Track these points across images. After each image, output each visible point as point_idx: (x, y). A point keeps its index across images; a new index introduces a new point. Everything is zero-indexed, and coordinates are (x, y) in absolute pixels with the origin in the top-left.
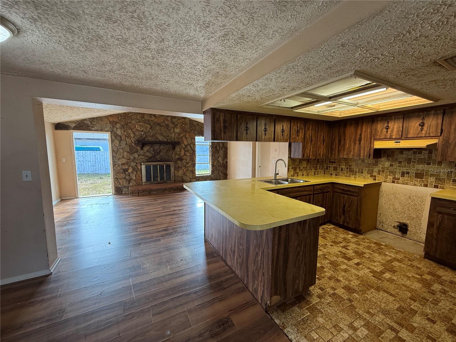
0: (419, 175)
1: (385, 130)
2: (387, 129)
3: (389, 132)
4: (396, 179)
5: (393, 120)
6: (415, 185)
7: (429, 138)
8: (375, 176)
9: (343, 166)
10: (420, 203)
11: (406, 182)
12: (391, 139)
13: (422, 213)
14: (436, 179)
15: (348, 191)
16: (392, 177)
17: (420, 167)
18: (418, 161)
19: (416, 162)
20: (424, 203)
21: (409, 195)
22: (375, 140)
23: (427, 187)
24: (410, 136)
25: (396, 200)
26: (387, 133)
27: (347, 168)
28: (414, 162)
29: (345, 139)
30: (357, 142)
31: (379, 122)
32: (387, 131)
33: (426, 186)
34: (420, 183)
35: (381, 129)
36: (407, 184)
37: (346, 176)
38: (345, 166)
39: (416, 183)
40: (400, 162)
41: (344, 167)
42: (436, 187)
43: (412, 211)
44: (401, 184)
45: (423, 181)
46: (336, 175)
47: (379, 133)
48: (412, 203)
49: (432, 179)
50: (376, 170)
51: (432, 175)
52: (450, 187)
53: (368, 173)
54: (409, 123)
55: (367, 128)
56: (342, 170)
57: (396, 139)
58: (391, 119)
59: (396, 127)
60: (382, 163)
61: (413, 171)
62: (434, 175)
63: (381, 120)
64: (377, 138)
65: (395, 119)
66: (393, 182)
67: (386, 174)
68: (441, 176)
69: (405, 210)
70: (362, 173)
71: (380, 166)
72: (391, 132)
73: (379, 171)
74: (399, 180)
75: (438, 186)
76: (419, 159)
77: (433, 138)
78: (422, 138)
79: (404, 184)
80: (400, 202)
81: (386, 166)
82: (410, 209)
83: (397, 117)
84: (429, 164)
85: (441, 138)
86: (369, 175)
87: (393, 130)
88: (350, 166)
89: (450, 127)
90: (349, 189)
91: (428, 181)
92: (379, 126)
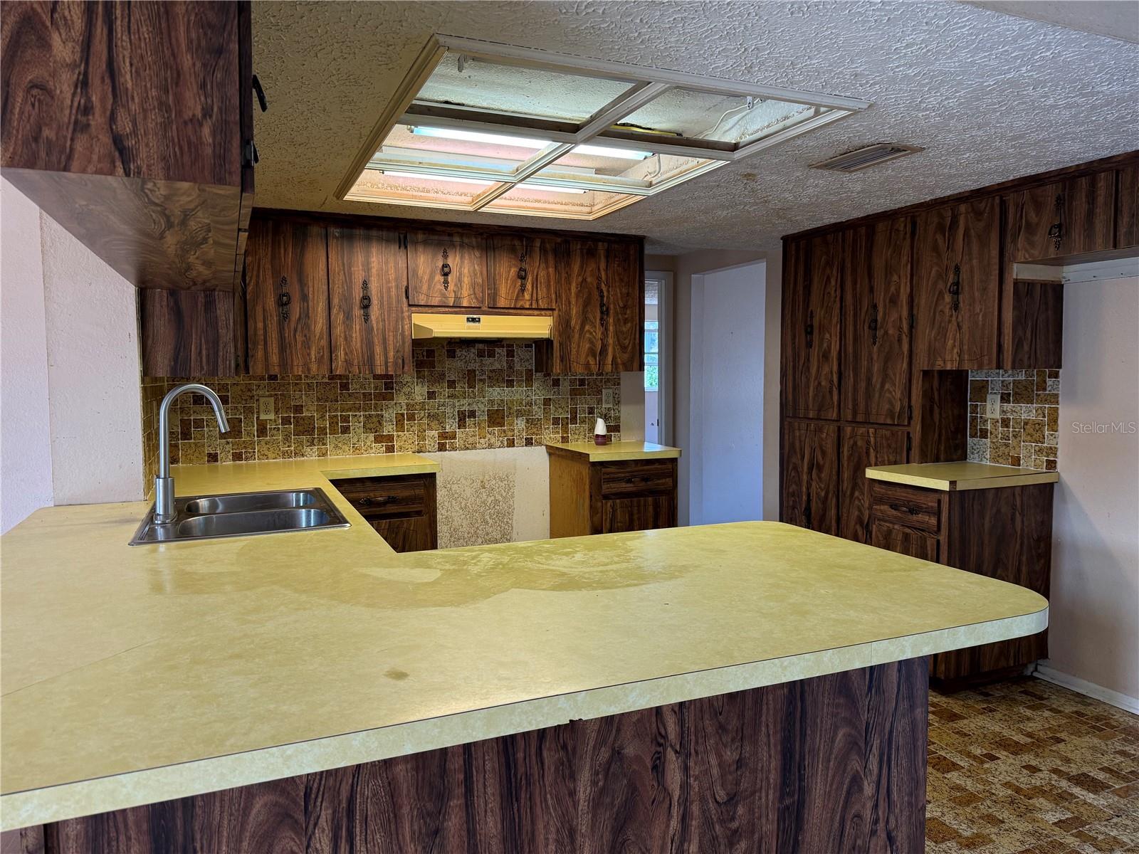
0: (496, 418)
1: (439, 278)
2: (446, 275)
3: (451, 287)
4: (446, 438)
5: (458, 248)
6: (490, 446)
7: (536, 312)
8: (390, 438)
9: (267, 412)
10: (504, 494)
11: (471, 440)
12: (456, 308)
13: (510, 522)
14: (527, 420)
15: (392, 501)
16: (435, 433)
17: (497, 393)
18: (489, 378)
19: (485, 379)
20: (512, 490)
21: (481, 478)
22: (413, 309)
23: (514, 446)
24: (502, 302)
25: (454, 502)
26: (446, 288)
27: (286, 421)
28: (481, 380)
29: (305, 298)
30: (357, 312)
31: (420, 249)
32: (446, 282)
33: (511, 444)
34: (500, 438)
35: (428, 271)
36: (475, 448)
37: (286, 454)
38: (276, 413)
39: (493, 441)
40: (452, 384)
41: (272, 416)
42: (529, 442)
43: (490, 521)
44: (462, 449)
45: (505, 431)
46: (238, 457)
47: (425, 287)
48: (490, 500)
49: (520, 424)
50: (389, 414)
51: (519, 414)
52: (550, 438)
53: (367, 429)
54: (495, 266)
55: (387, 263)
56: (262, 431)
57: (469, 310)
58: (453, 245)
59: (466, 271)
60: (406, 390)
61: (481, 408)
62: (523, 412)
63: (426, 243)
64: (422, 303)
65: (462, 246)
66: (442, 448)
67: (420, 425)
68: (534, 414)
69: (476, 525)
70: (346, 430)
71: (402, 400)
72: (456, 285)
73: (401, 418)
74: (454, 438)
75: (532, 439)
76: (491, 371)
77: (543, 312)
78: (523, 311)
79: (468, 449)
80: (463, 505)
81: (419, 399)
82: (487, 517)
83: (466, 240)
84: (510, 383)
85: (556, 313)
86: (371, 437)
87: (460, 280)
88: (298, 409)
89: (570, 289)
90: (392, 494)
91: (514, 431)
92: (422, 259)
